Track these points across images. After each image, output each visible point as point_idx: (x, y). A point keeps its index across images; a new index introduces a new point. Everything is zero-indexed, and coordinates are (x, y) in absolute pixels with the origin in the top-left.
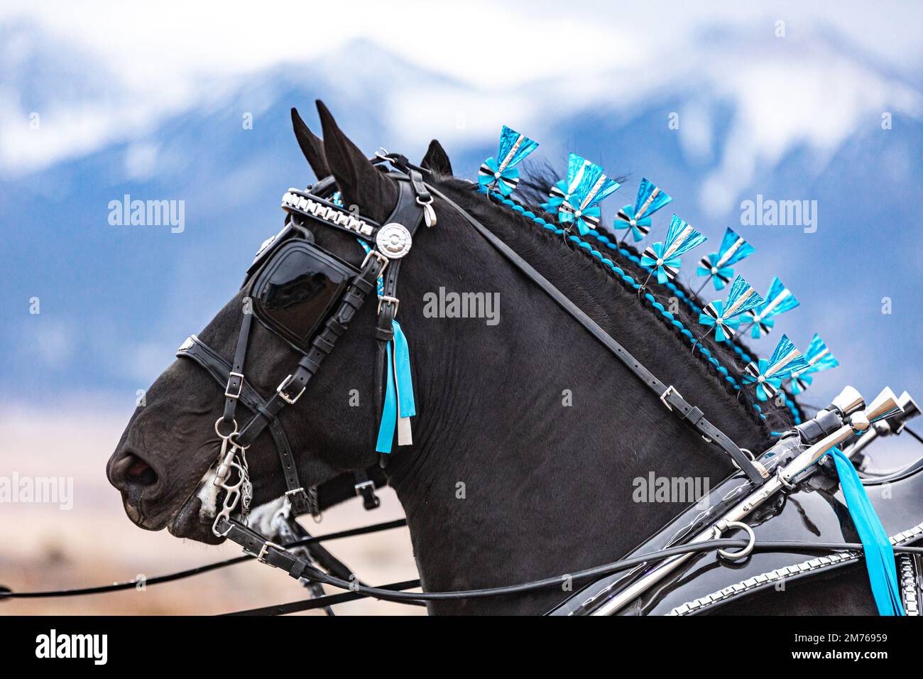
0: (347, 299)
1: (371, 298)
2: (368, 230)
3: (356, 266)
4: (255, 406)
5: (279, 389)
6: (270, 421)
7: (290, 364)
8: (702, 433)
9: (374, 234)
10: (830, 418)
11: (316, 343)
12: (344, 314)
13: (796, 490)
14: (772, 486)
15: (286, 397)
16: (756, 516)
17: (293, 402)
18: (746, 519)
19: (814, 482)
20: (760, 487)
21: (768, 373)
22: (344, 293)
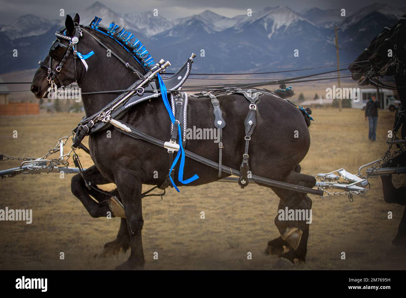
0: (67, 52)
1: (72, 51)
2: (70, 38)
3: (69, 46)
4: (53, 73)
5: (56, 69)
6: (56, 75)
7: (58, 65)
8: (134, 71)
9: (71, 39)
10: (157, 67)
11: (62, 60)
12: (67, 55)
13: (151, 82)
14: (147, 80)
15: (58, 71)
16: (144, 86)
17: (59, 71)
18: (142, 87)
19: (154, 80)
20: (145, 80)
21: (146, 61)
22: (67, 51)
